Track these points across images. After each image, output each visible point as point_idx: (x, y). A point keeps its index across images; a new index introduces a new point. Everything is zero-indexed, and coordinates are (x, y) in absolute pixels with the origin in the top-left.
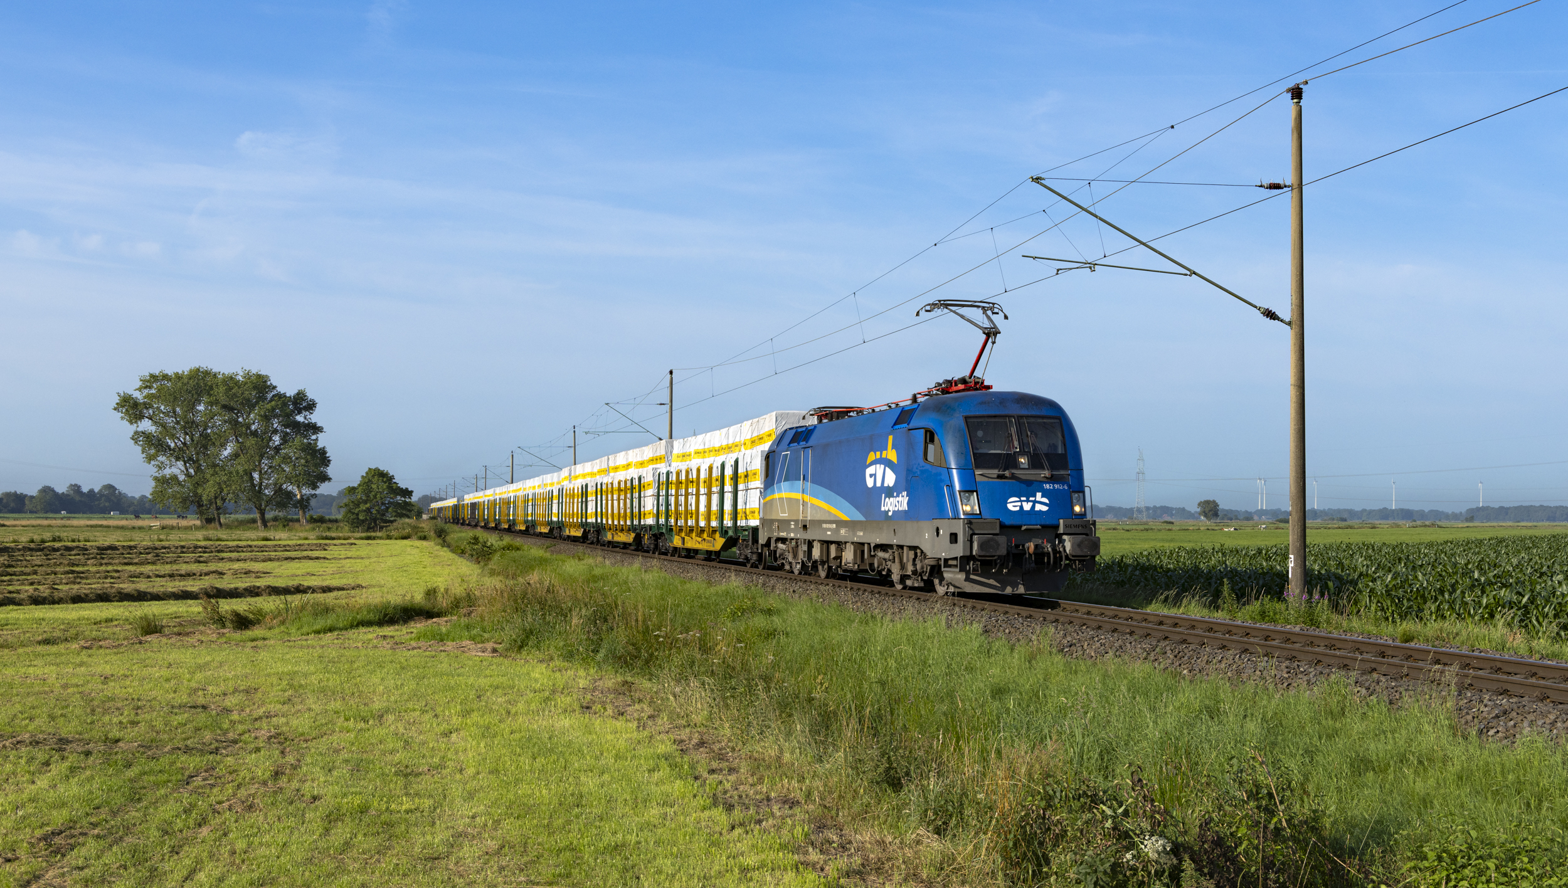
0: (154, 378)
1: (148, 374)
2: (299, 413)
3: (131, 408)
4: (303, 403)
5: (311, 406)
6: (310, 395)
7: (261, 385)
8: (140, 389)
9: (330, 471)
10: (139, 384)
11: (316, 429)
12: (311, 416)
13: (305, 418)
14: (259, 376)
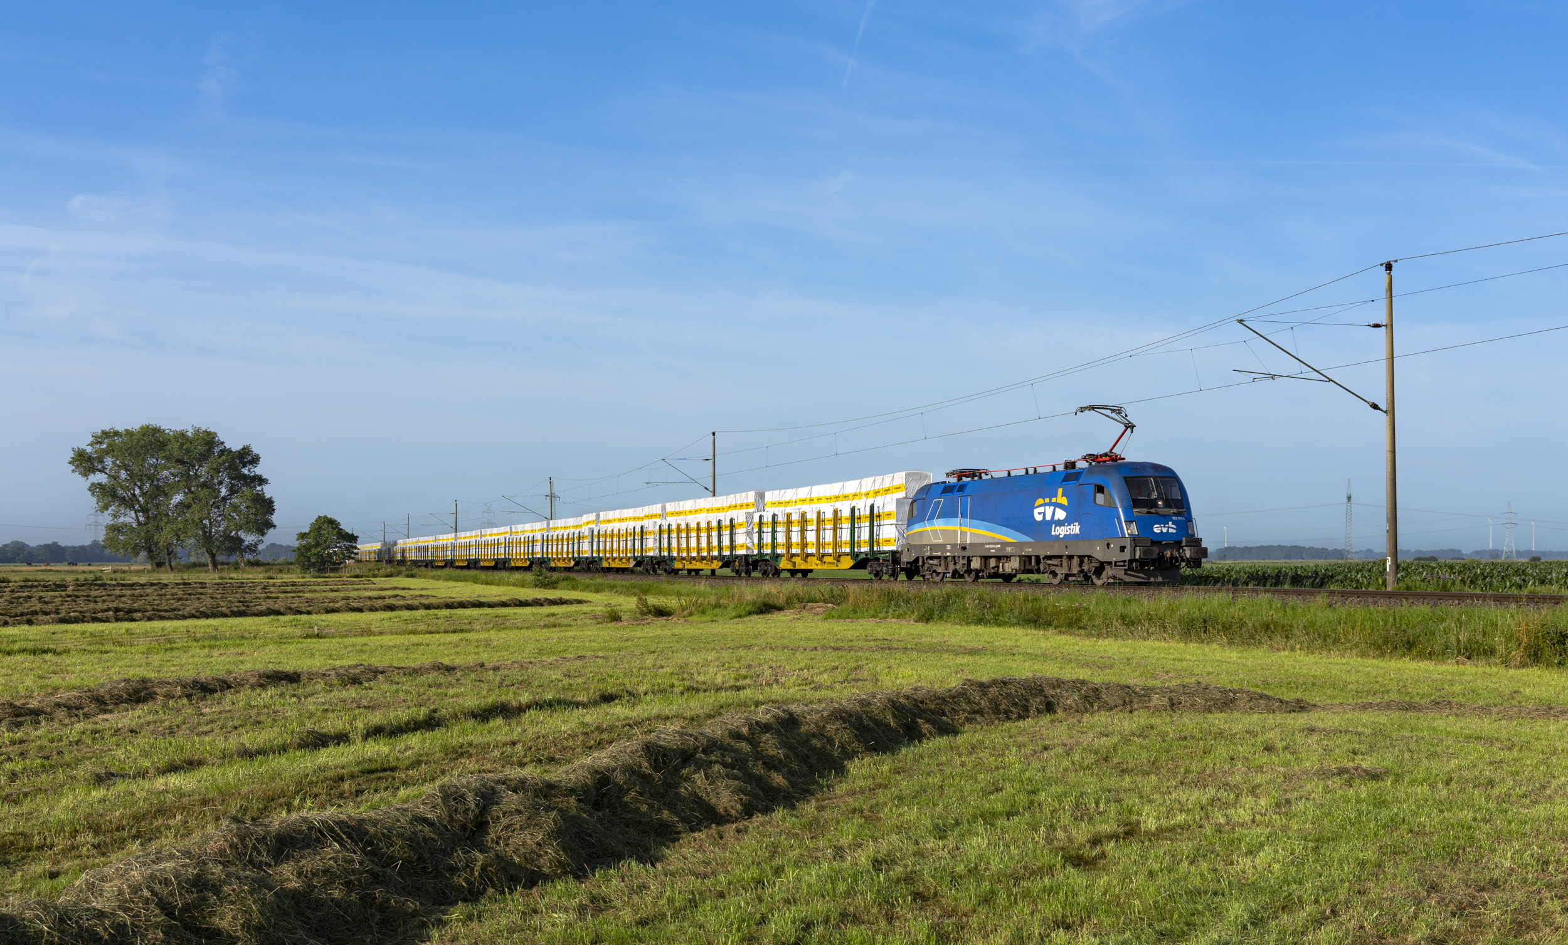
0: (105, 434)
1: (100, 431)
2: (244, 466)
3: (84, 462)
4: (247, 457)
5: (255, 460)
6: (255, 450)
7: (209, 440)
8: (91, 444)
9: (275, 518)
10: (90, 439)
11: (261, 481)
12: (256, 469)
13: (249, 471)
14: (209, 433)
